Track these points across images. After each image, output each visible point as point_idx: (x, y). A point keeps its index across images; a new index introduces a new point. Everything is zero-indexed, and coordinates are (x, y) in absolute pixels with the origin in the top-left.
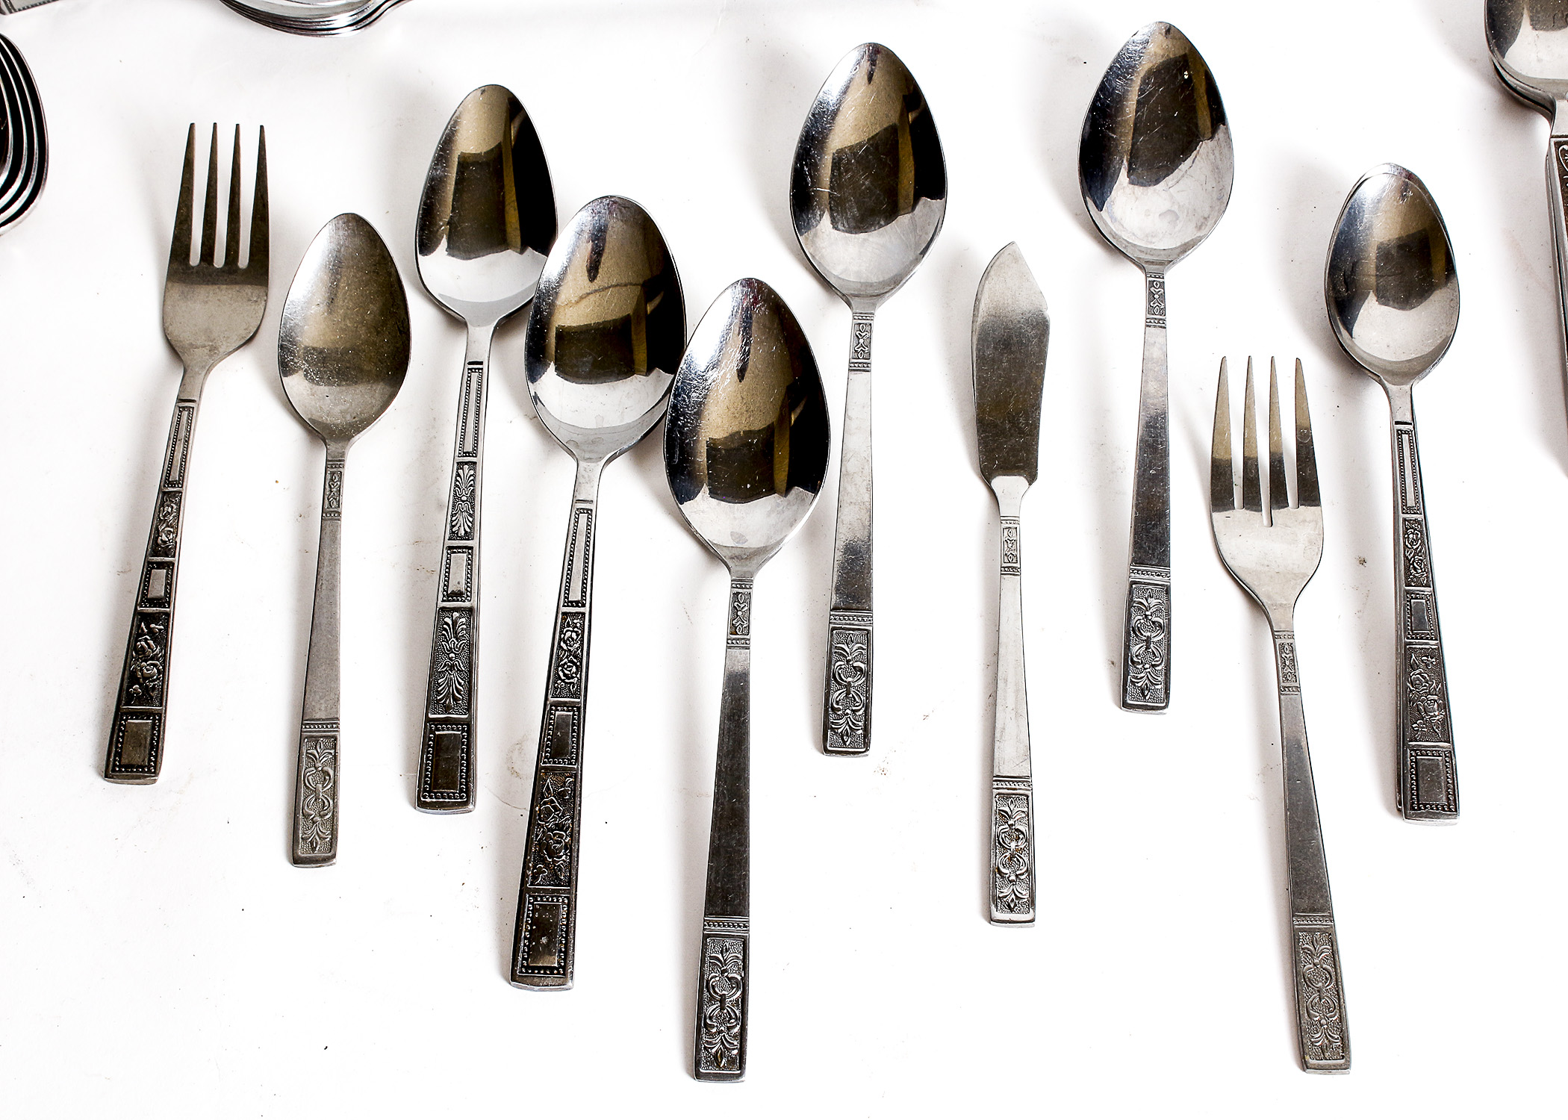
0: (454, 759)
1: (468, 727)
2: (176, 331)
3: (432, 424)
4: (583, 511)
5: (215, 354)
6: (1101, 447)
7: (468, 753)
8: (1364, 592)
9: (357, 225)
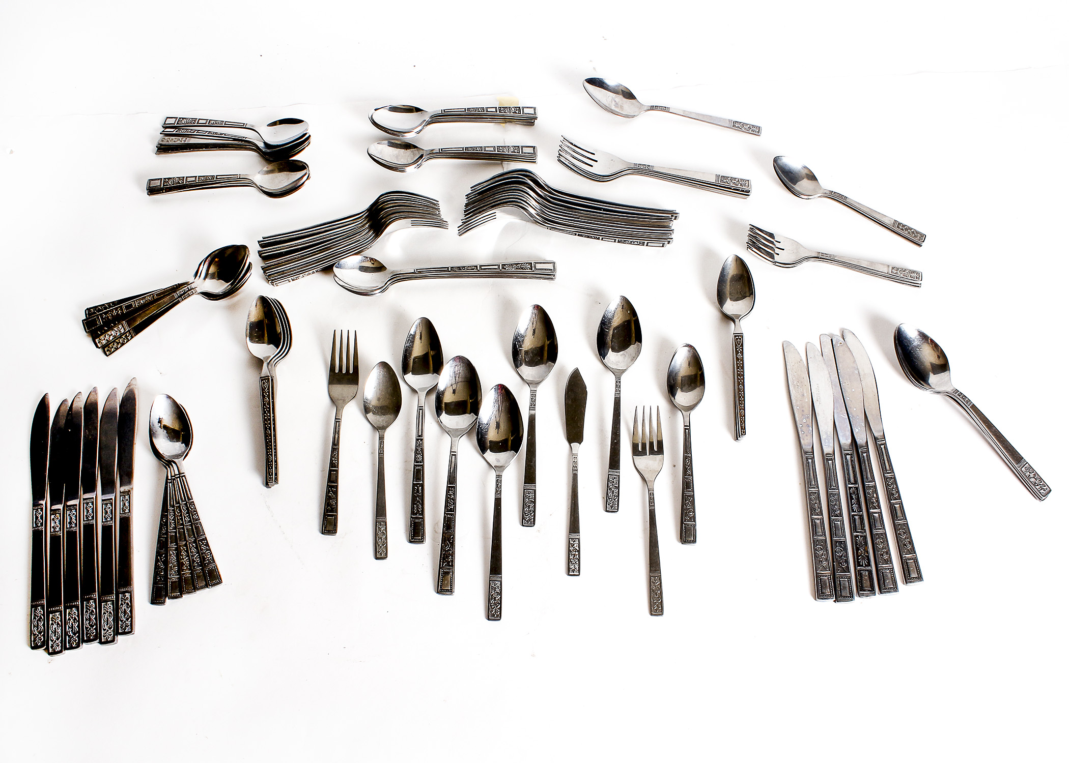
0: (419, 529)
1: (423, 518)
2: (333, 394)
3: (409, 424)
4: (453, 455)
5: (345, 402)
6: (602, 431)
7: (423, 527)
8: (674, 475)
9: (384, 365)
